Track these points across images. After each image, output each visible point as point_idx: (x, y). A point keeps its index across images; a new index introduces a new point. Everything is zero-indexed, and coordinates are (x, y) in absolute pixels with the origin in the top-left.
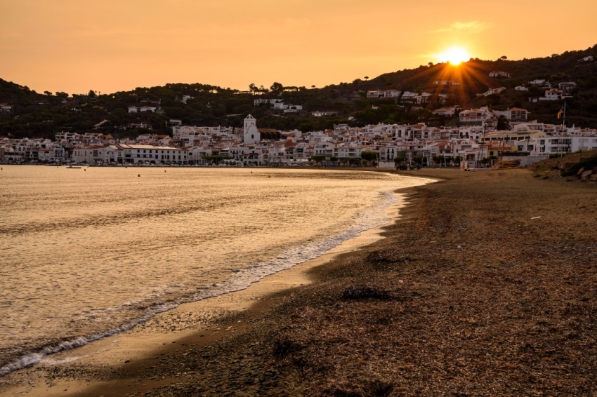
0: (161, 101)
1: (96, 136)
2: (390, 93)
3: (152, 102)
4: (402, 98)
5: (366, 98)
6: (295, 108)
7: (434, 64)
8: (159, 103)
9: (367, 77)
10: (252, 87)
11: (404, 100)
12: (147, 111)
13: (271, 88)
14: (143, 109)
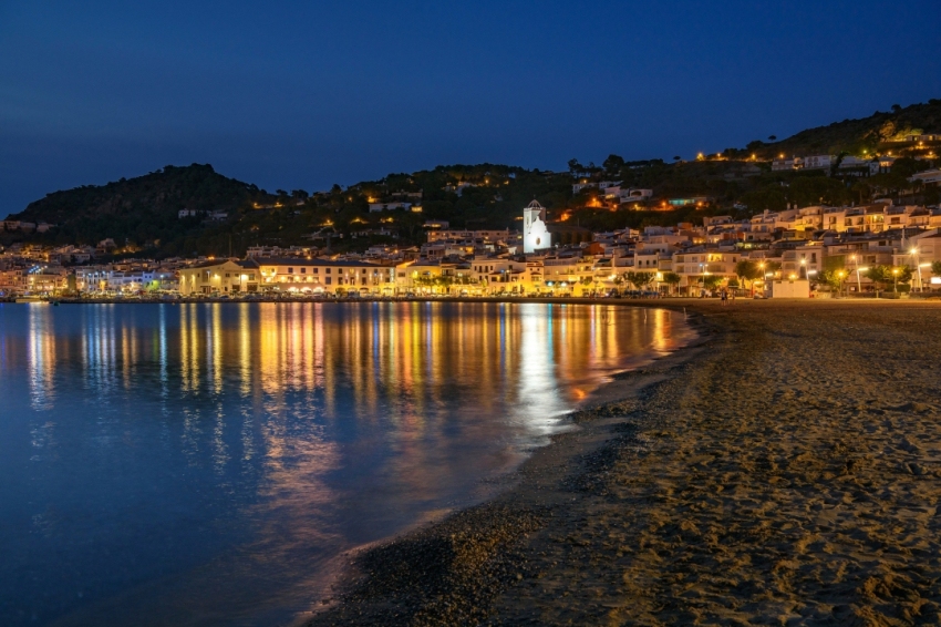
0: (423, 193)
2: (816, 160)
3: (410, 195)
4: (841, 166)
5: (770, 170)
6: (639, 194)
7: (903, 107)
8: (420, 195)
9: (773, 138)
10: (572, 164)
11: (844, 170)
12: (397, 208)
13: (605, 165)
14: (392, 207)
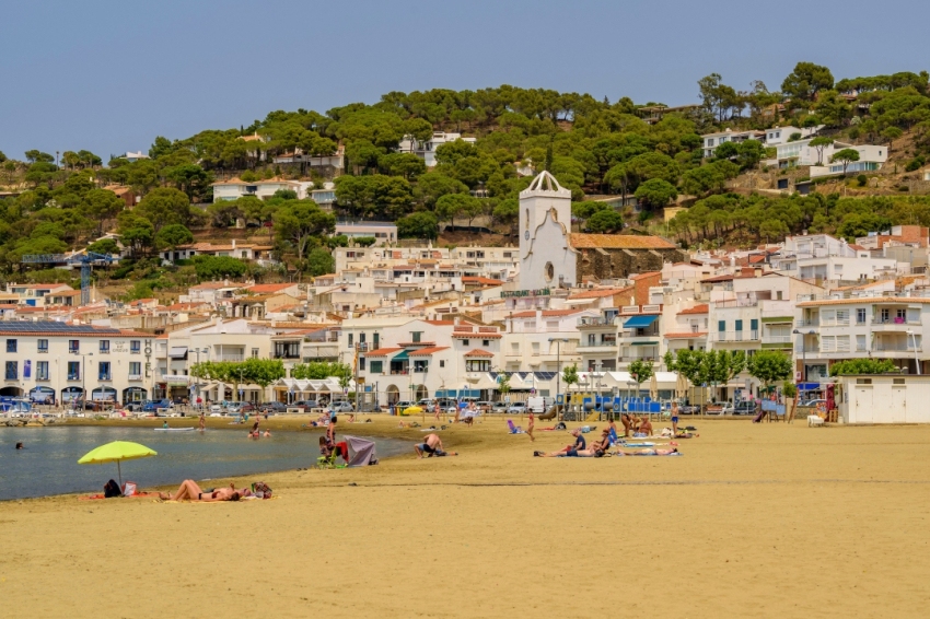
1: (41, 293)
6: (853, 156)
14: (266, 190)
